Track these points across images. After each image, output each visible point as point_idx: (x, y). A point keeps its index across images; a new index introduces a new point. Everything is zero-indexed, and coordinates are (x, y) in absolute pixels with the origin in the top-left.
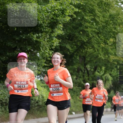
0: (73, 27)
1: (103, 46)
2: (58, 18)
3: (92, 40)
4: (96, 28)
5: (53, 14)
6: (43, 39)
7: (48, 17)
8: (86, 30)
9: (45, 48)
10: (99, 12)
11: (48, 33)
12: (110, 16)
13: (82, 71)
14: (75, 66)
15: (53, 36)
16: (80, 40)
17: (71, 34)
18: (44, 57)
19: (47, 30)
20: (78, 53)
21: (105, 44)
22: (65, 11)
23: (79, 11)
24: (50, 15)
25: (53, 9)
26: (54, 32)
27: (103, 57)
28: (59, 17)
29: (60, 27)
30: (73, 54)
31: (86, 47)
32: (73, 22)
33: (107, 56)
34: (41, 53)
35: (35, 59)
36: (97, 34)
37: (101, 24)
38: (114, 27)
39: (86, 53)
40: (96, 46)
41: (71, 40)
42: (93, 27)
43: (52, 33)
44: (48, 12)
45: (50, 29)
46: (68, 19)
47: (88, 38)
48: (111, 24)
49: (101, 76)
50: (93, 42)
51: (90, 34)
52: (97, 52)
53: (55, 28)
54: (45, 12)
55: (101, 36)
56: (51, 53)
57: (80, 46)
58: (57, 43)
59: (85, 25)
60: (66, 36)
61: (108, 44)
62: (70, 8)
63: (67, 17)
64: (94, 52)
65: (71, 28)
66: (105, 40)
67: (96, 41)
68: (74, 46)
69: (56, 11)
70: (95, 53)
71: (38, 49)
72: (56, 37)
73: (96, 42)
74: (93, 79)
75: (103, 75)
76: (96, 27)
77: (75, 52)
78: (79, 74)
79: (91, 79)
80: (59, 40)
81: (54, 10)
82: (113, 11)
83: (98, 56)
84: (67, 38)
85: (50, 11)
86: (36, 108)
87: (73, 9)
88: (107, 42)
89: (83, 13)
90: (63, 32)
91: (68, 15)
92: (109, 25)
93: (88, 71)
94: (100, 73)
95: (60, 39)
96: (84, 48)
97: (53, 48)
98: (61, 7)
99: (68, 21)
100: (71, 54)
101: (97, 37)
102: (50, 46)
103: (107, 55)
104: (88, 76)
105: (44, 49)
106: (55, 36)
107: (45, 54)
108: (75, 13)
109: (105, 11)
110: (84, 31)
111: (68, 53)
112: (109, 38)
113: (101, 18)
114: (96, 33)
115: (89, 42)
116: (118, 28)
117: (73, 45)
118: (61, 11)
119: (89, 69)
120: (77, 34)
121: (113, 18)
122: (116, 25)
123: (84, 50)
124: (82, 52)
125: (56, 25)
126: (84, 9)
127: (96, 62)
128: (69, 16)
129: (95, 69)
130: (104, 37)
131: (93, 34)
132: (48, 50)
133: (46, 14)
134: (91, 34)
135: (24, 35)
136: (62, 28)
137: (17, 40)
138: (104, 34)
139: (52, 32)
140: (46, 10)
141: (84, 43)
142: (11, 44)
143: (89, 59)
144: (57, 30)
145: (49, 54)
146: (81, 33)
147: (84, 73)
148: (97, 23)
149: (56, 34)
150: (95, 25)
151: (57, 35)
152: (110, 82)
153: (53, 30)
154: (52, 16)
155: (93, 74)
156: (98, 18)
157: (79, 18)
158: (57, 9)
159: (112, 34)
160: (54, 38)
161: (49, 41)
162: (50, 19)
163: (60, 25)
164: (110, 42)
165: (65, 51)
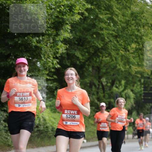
0: (84, 29)
1: (123, 53)
2: (65, 17)
3: (109, 45)
4: (114, 31)
5: (58, 11)
6: (46, 44)
7: (52, 15)
8: (101, 32)
9: (48, 55)
10: (117, 8)
11: (51, 36)
12: (132, 14)
13: (95, 86)
14: (86, 80)
15: (57, 40)
16: (93, 46)
17: (81, 37)
18: (45, 68)
19: (50, 32)
20: (90, 62)
21: (126, 51)
22: (73, 7)
23: (91, 8)
24: (53, 13)
25: (58, 4)
26: (59, 35)
27: (123, 67)
28: (65, 15)
29: (66, 28)
30: (84, 63)
31: (101, 55)
32: (84, 22)
33: (128, 67)
34: (42, 62)
35: (35, 70)
36: (115, 37)
37: (121, 25)
38: (136, 29)
39: (101, 62)
40: (113, 53)
41: (82, 46)
42: (110, 28)
43: (57, 37)
44: (51, 9)
45: (53, 31)
46: (77, 18)
47: (103, 42)
48: (133, 25)
49: (121, 93)
50: (110, 48)
51: (106, 38)
52: (115, 62)
53: (60, 30)
54: (48, 9)
55: (120, 40)
56: (55, 62)
57: (93, 54)
58: (63, 49)
59: (100, 26)
60: (75, 40)
61: (128, 51)
62: (81, 3)
63: (76, 16)
64: (112, 61)
65: (82, 29)
66: (125, 46)
67: (114, 46)
68: (85, 54)
69: (61, 7)
70: (113, 63)
71: (39, 57)
72: (62, 42)
73: (114, 48)
74: (110, 97)
75: (123, 91)
76: (113, 28)
77: (87, 61)
78: (92, 90)
79: (107, 96)
80: (65, 46)
81: (59, 6)
82: (135, 8)
83: (116, 67)
84: (77, 43)
85: (54, 7)
86: (36, 134)
87: (84, 5)
88: (128, 48)
89: (97, 10)
90: (71, 35)
91: (77, 12)
92: (130, 26)
93: (103, 86)
94: (119, 89)
95: (67, 44)
96: (99, 57)
97: (58, 55)
98: (69, 3)
99: (78, 20)
100: (82, 63)
101: (115, 42)
102: (55, 54)
103: (129, 65)
104: (104, 92)
105: (46, 56)
106: (61, 40)
107: (48, 63)
108: (87, 10)
109: (126, 7)
110: (98, 34)
111: (78, 62)
112: (130, 43)
113: (120, 17)
114: (113, 36)
115: (105, 48)
116: (142, 30)
117: (84, 51)
118: (68, 7)
119: (104, 84)
120: (89, 38)
121: (136, 17)
122: (140, 26)
123: (98, 59)
124: (96, 61)
125: (62, 25)
126: (99, 5)
127: (114, 75)
128: (79, 13)
129: (113, 83)
130: (124, 41)
131: (109, 37)
132: (52, 58)
133: (49, 11)
134: (108, 38)
135: (20, 39)
136: (70, 29)
137: (11, 45)
138: (124, 38)
139: (57, 35)
140: (49, 6)
141: (99, 49)
142: (4, 50)
143: (104, 71)
144: (62, 33)
145: (53, 64)
146: (95, 36)
147: (98, 88)
148: (115, 23)
149: (62, 37)
150: (113, 26)
151: (64, 39)
152: (132, 101)
153: (57, 32)
154: (56, 13)
155: (110, 90)
156: (116, 16)
157: (92, 17)
158: (63, 4)
159: (134, 37)
160: (59, 43)
161: (53, 47)
162: (54, 17)
163: (67, 25)
164: (131, 49)
165: (74, 59)
